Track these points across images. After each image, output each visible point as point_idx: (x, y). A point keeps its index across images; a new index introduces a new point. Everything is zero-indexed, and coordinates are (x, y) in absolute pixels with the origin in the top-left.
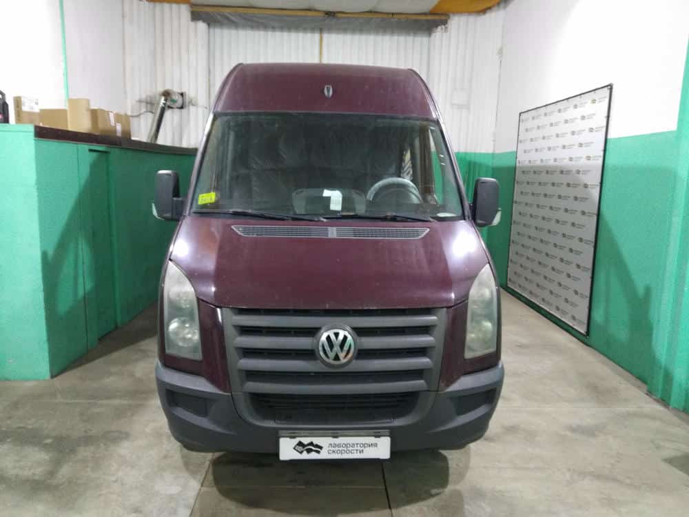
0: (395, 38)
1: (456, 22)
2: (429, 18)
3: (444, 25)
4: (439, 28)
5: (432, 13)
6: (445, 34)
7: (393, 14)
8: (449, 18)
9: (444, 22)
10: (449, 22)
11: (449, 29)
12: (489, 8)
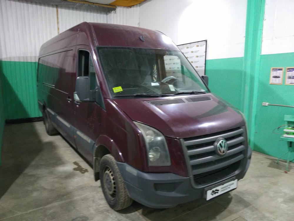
0: (92, 14)
1: (119, 10)
2: (109, 7)
3: (115, 11)
4: (113, 11)
5: (110, 5)
6: (115, 14)
7: (93, 3)
8: (116, 8)
9: (115, 9)
10: (116, 9)
11: (116, 12)
12: (133, 6)
